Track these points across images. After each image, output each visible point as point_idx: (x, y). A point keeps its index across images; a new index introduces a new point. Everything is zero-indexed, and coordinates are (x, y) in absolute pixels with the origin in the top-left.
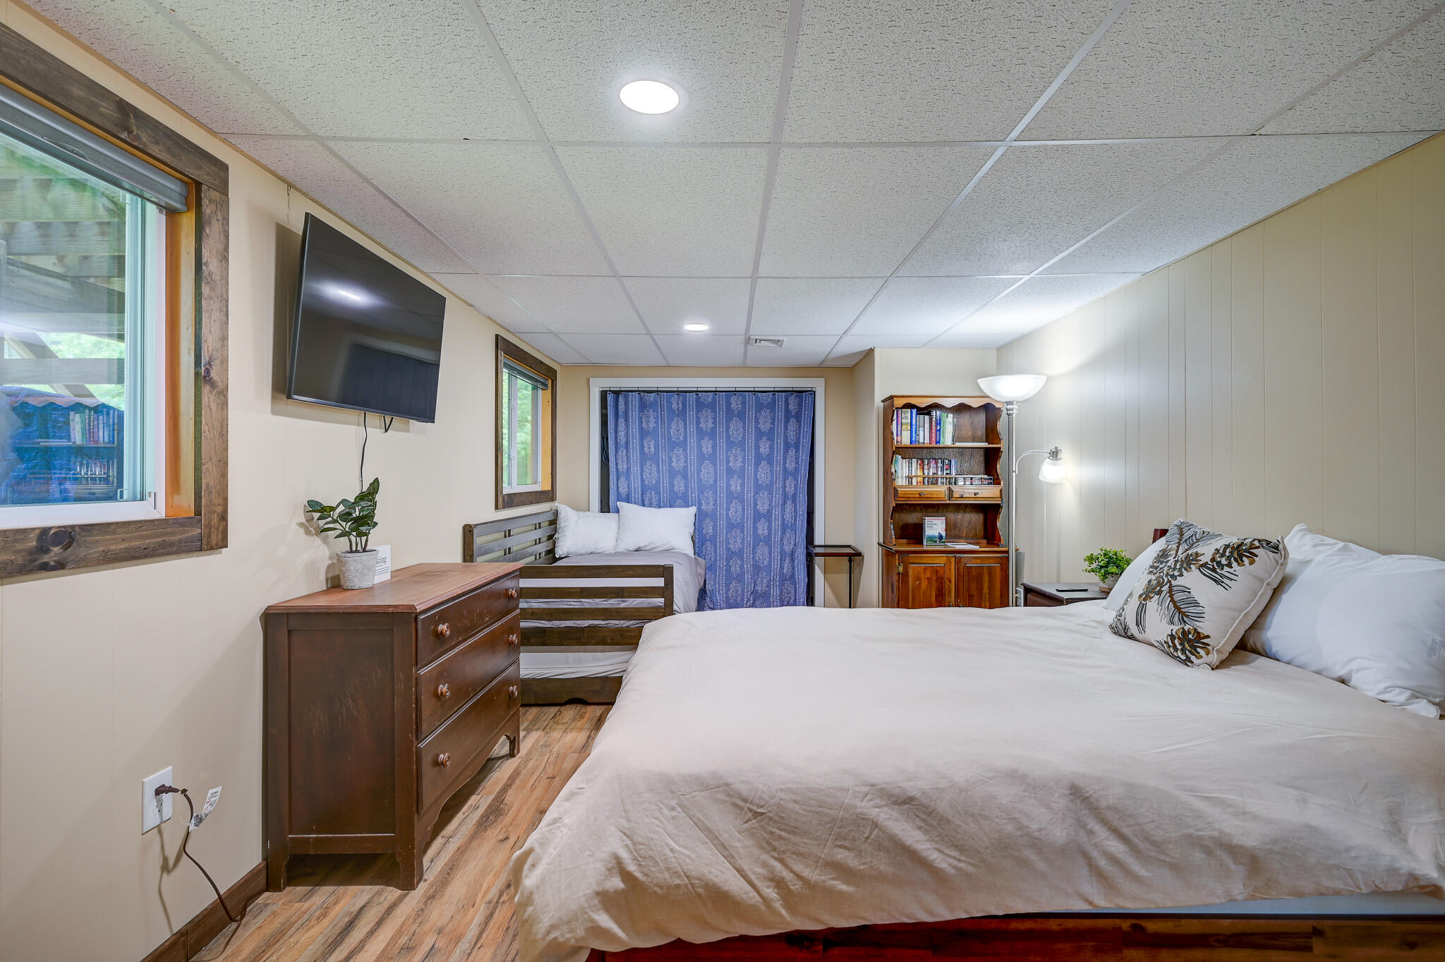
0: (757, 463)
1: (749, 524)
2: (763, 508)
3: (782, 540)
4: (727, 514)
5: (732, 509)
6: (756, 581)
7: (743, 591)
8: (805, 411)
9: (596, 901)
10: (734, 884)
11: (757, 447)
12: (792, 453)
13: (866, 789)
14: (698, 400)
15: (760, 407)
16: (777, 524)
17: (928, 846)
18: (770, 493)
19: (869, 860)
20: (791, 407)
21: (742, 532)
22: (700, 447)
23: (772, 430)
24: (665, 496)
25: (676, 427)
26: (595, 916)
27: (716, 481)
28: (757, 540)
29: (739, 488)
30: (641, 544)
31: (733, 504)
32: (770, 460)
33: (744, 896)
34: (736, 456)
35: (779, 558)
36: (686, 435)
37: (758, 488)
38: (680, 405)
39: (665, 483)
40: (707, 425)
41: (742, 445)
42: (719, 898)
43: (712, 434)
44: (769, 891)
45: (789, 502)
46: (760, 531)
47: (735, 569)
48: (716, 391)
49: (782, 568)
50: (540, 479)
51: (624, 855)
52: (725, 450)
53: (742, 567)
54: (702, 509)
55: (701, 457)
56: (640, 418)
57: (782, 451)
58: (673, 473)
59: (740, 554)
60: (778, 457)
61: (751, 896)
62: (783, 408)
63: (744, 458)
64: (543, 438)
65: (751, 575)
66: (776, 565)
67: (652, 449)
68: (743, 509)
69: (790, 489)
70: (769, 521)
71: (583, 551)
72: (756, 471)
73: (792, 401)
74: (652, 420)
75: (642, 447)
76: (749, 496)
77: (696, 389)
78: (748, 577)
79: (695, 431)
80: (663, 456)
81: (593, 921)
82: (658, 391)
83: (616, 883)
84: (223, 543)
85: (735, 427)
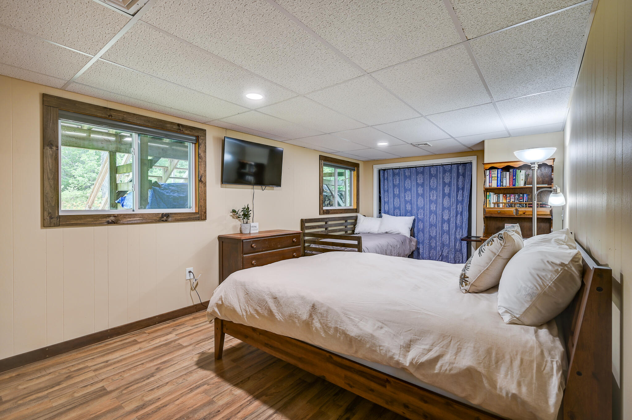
0: (443, 197)
1: (439, 225)
2: (446, 218)
3: (455, 232)
4: (429, 220)
5: (432, 218)
6: (442, 251)
7: (436, 254)
8: (467, 172)
9: (216, 305)
10: (238, 309)
11: (444, 190)
12: (460, 192)
13: (269, 293)
14: (416, 170)
15: (445, 172)
16: (453, 225)
17: (276, 311)
18: (450, 211)
19: (263, 311)
20: (460, 171)
21: (436, 228)
22: (417, 191)
23: (450, 182)
24: (403, 212)
25: (408, 183)
26: (215, 308)
27: (424, 205)
28: (443, 232)
29: (435, 208)
30: (387, 231)
31: (432, 215)
32: (449, 195)
33: (239, 312)
34: (433, 194)
35: (454, 241)
36: (411, 186)
37: (443, 209)
38: (409, 173)
39: (403, 206)
40: (420, 181)
41: (436, 189)
42: (234, 311)
43: (423, 185)
44: (244, 313)
45: (459, 216)
46: (445, 228)
47: (433, 245)
48: (424, 166)
49: (455, 245)
50: (352, 204)
51: (223, 297)
52: (428, 192)
53: (436, 243)
54: (418, 218)
55: (418, 195)
56: (393, 180)
57: (455, 191)
58: (406, 202)
59: (435, 238)
60: (454, 194)
61: (240, 313)
62: (456, 171)
63: (437, 195)
64: (354, 189)
65: (440, 248)
66: (452, 244)
67: (398, 192)
68: (437, 218)
69: (460, 210)
70: (449, 224)
71: (365, 232)
72: (443, 201)
73: (461, 168)
74: (398, 180)
75: (394, 191)
76: (439, 212)
77: (415, 166)
78: (438, 248)
79: (415, 184)
80: (402, 195)
81: (214, 309)
82: (400, 168)
83: (220, 302)
84: (205, 219)
85: (433, 182)
